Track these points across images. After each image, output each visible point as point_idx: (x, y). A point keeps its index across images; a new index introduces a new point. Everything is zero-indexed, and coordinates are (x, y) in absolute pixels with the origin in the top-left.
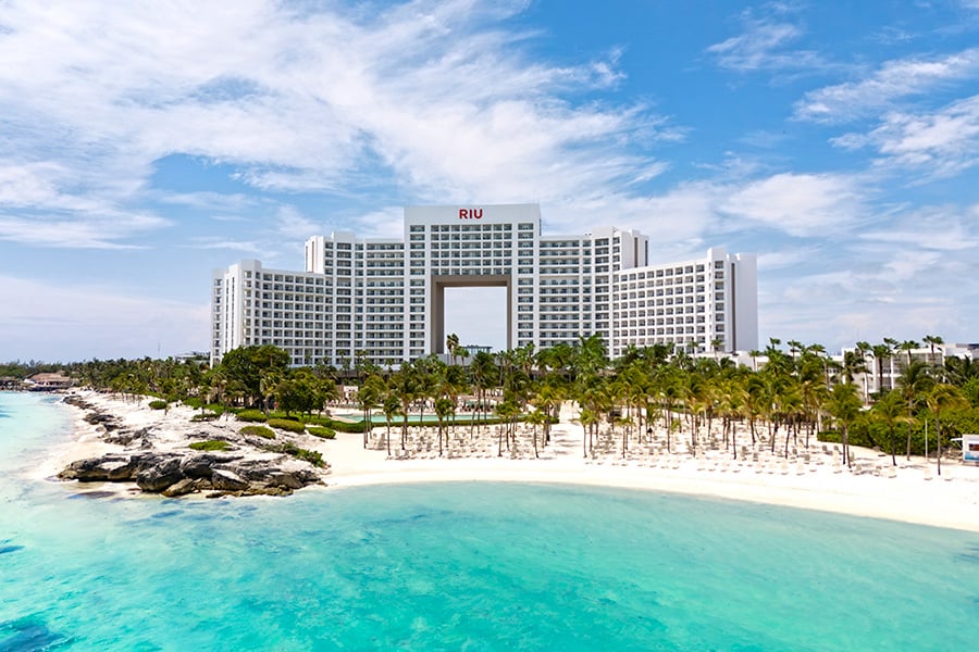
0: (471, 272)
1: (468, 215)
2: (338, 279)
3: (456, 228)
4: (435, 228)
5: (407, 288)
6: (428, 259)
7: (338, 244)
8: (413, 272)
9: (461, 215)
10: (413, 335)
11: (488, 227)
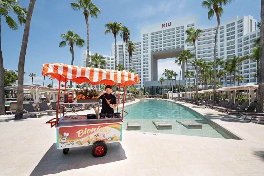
0: (167, 49)
1: (165, 26)
2: (119, 58)
3: (160, 32)
4: (152, 34)
5: (142, 59)
6: (150, 46)
7: (119, 46)
8: (144, 52)
9: (162, 26)
10: (144, 76)
11: (173, 29)
